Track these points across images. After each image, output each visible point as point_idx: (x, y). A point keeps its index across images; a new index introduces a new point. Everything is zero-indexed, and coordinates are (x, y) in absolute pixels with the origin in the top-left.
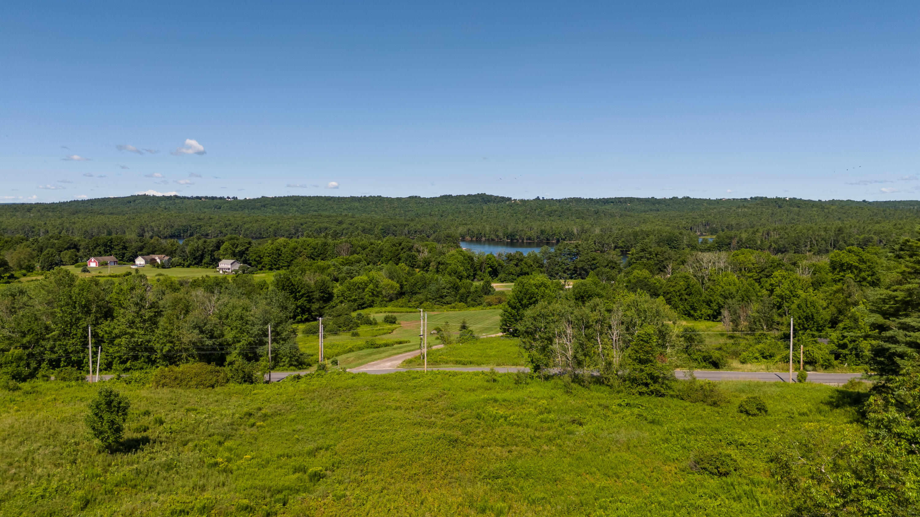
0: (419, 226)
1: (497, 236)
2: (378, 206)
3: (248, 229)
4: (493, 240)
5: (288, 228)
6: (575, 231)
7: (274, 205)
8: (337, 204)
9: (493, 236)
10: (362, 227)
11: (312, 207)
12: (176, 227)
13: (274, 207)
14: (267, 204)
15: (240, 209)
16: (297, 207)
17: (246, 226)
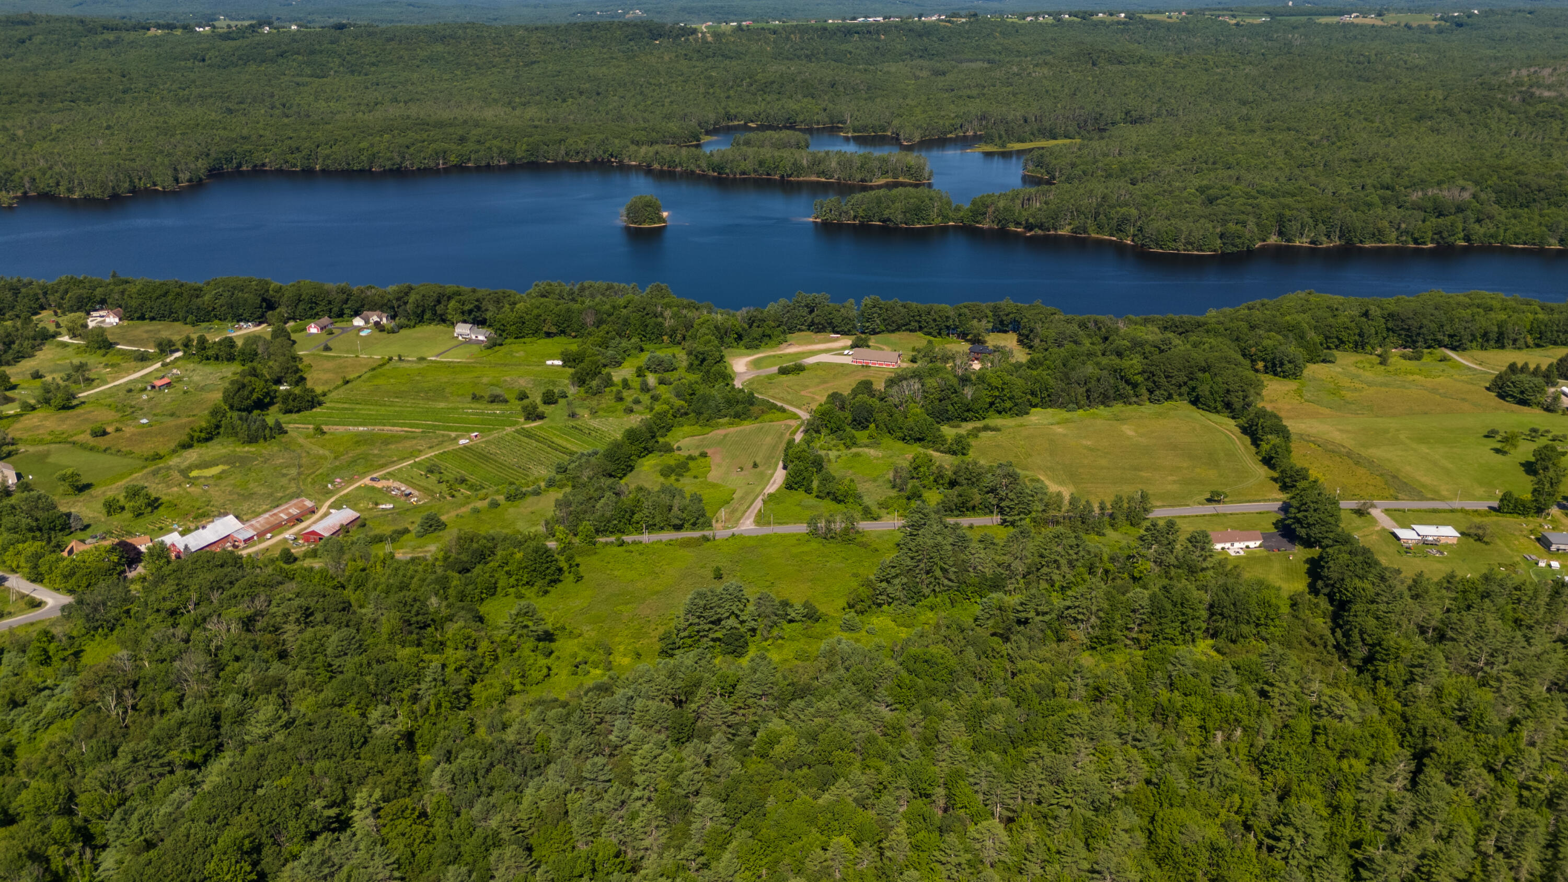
0: (581, 145)
1: (699, 166)
2: (478, 52)
3: (328, 157)
4: (693, 172)
5: (389, 154)
6: (805, 162)
7: (298, 53)
8: (407, 50)
9: (692, 167)
10: (499, 148)
11: (365, 55)
12: (213, 155)
13: (300, 58)
14: (286, 52)
15: (240, 62)
16: (340, 56)
17: (324, 151)
